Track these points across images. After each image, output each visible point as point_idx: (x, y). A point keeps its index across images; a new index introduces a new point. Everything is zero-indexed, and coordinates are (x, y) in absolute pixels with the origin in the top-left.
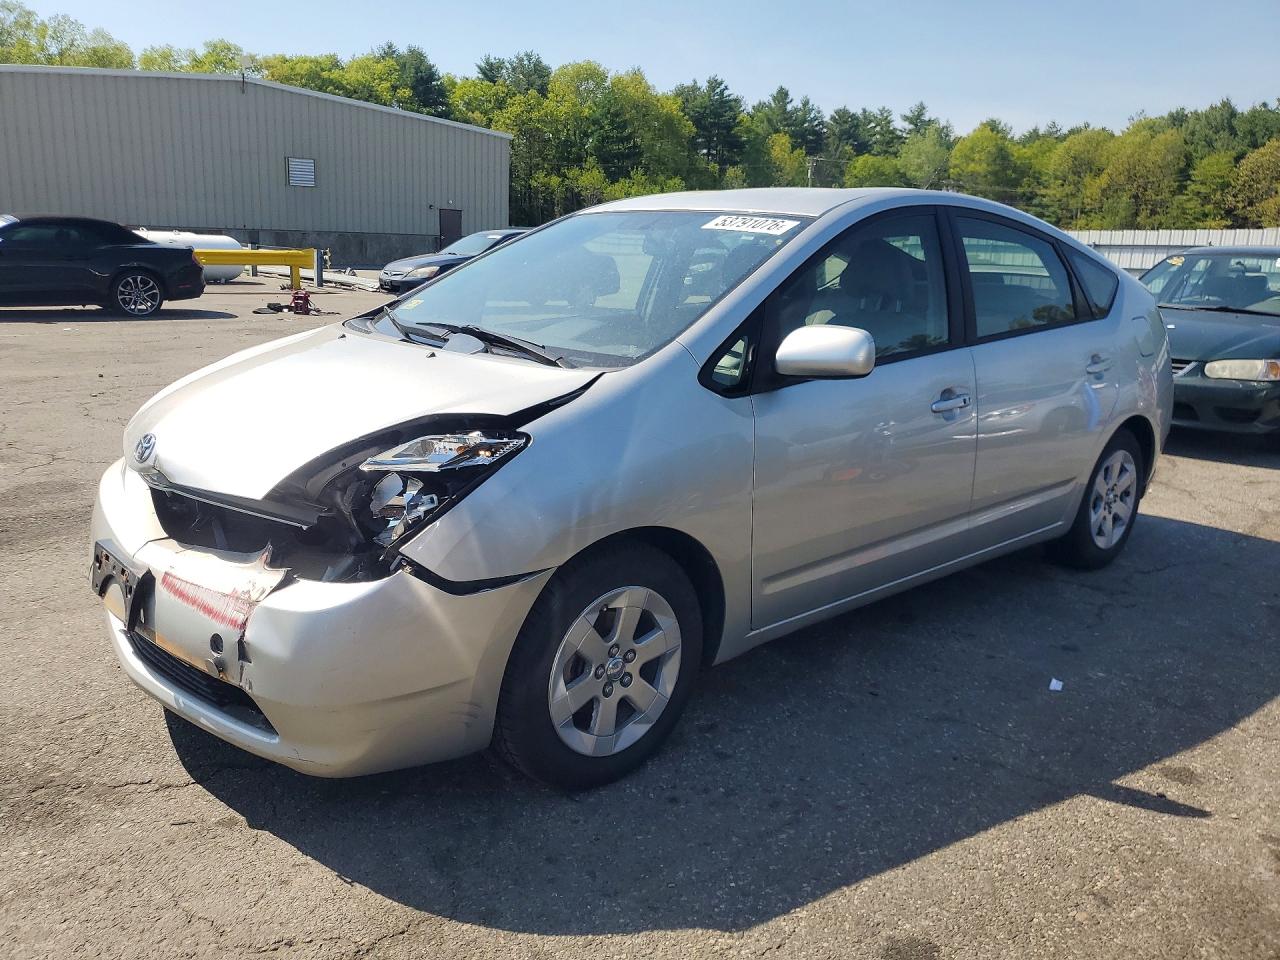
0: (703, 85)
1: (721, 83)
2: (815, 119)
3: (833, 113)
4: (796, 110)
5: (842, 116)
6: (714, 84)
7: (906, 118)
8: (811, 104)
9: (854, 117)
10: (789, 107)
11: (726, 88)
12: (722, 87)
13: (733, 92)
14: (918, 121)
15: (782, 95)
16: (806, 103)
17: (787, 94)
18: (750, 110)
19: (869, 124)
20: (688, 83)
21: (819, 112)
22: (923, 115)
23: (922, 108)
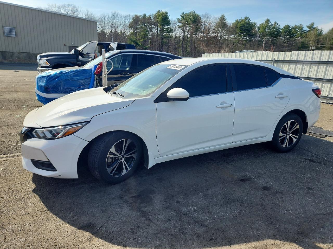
0: (244, 19)
1: (248, 18)
3: (284, 26)
4: (272, 25)
5: (287, 27)
7: (308, 27)
9: (290, 27)
10: (270, 24)
11: (250, 19)
12: (249, 19)
13: (252, 21)
14: (311, 27)
16: (275, 23)
17: (269, 21)
18: (259, 26)
19: (296, 29)
21: (279, 26)
22: (313, 26)
23: (313, 24)
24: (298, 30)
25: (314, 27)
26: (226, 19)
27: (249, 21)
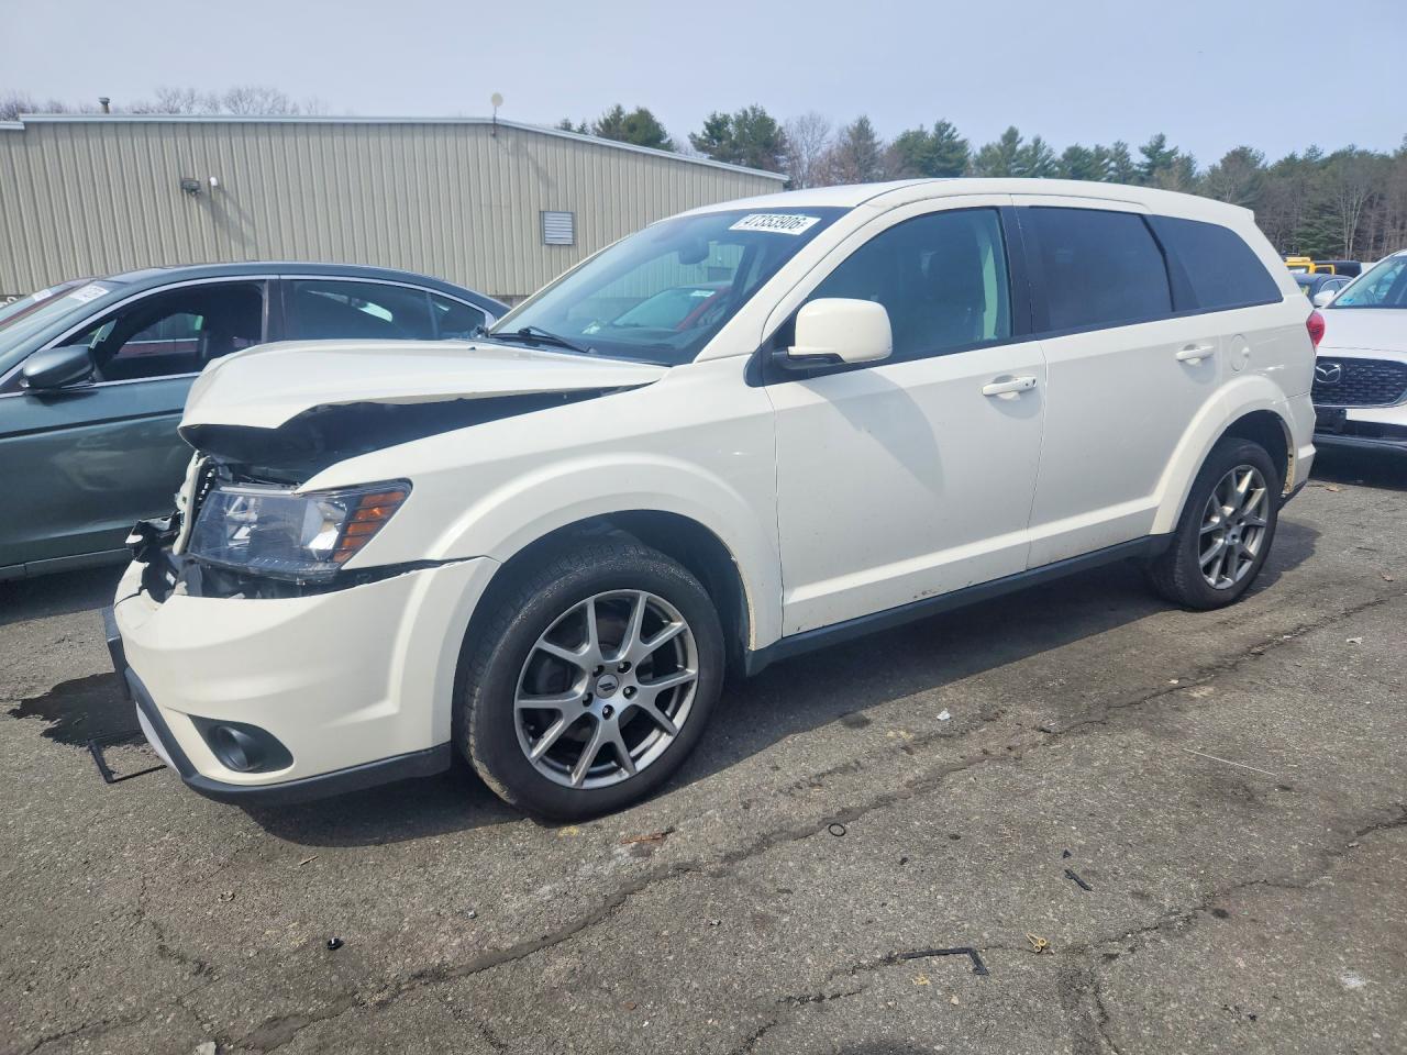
0: (931, 130)
1: (948, 126)
2: (1048, 157)
3: (1065, 151)
4: (1026, 150)
5: (1075, 153)
6: (942, 128)
7: (1143, 150)
8: (1042, 142)
9: (1086, 154)
10: (1019, 147)
11: (954, 130)
12: (951, 129)
13: (961, 133)
14: (1156, 153)
15: (1011, 137)
16: (1037, 141)
17: (1016, 134)
19: (1103, 159)
20: (914, 128)
21: (1050, 151)
22: (1162, 147)
23: (1161, 139)
24: (1108, 163)
25: (1166, 149)
26: (874, 131)
27: (950, 136)
